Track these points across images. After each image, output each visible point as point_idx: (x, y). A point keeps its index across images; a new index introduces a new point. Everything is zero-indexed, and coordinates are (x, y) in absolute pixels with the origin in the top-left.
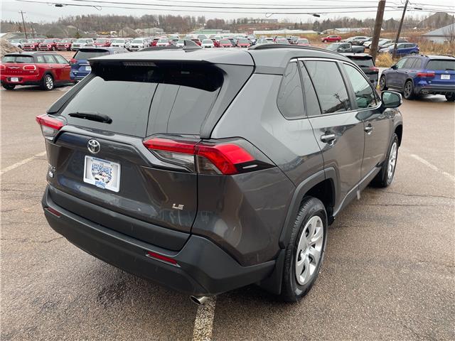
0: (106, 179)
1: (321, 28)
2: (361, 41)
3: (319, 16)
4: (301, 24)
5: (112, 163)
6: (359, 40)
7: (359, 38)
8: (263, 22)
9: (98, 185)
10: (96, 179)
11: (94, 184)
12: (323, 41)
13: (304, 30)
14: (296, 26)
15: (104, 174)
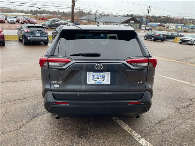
0: (101, 80)
1: (34, 13)
2: (57, 20)
3: (40, 9)
4: (24, 11)
5: (105, 72)
6: (56, 20)
7: (56, 19)
8: (3, 8)
9: (97, 83)
10: (95, 81)
11: (95, 83)
12: (39, 19)
13: (26, 14)
14: (21, 12)
15: (100, 78)
